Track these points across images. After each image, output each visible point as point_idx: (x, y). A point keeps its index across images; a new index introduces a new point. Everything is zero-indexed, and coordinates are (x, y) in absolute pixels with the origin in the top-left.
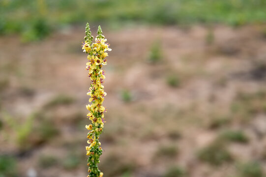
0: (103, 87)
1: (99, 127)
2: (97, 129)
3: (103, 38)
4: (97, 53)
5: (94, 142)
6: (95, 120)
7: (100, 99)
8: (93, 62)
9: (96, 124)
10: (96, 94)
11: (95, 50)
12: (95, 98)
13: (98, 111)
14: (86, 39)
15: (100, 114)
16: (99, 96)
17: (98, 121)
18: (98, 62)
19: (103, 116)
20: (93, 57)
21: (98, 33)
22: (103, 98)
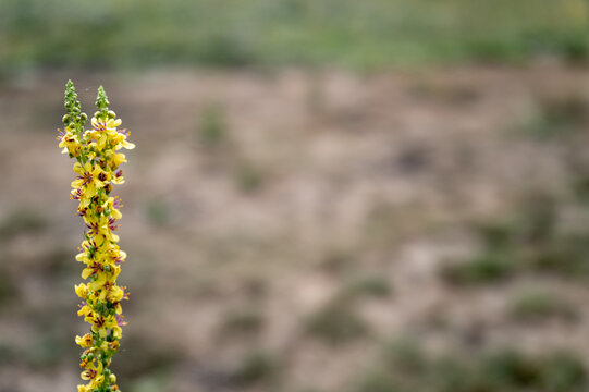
0: (116, 238)
1: (110, 339)
2: (105, 345)
3: (110, 117)
4: (98, 155)
5: (99, 377)
6: (100, 323)
7: (111, 270)
8: (88, 179)
9: (103, 333)
10: (99, 257)
11: (92, 149)
12: (97, 268)
13: (107, 300)
14: (67, 121)
15: (111, 306)
16: (107, 263)
17: (107, 324)
18: (102, 177)
19: (119, 311)
20: (88, 166)
21: (99, 104)
22: (117, 268)
